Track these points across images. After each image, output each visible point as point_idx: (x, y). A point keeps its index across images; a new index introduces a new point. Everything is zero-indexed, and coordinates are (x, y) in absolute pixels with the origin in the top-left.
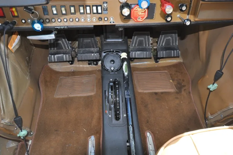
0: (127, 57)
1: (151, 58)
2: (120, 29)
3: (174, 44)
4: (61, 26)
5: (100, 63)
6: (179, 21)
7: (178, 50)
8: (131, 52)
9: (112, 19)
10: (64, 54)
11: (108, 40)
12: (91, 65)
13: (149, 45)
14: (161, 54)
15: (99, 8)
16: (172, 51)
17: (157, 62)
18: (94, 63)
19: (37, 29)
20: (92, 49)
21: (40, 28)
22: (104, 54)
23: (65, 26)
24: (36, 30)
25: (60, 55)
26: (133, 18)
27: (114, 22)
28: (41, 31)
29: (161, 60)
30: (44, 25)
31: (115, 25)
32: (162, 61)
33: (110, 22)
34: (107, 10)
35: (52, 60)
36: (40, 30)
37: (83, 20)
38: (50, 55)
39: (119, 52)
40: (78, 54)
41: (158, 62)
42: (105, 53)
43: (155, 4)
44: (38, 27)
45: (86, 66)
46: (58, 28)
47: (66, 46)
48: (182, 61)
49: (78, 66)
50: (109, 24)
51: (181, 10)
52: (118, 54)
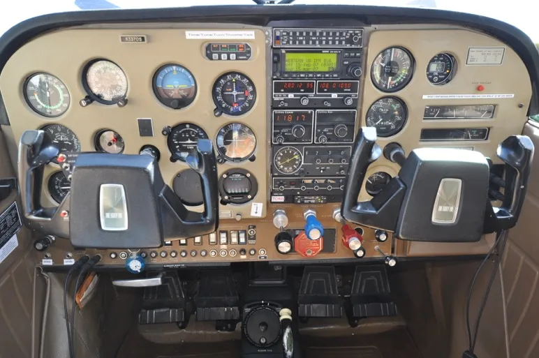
0: (290, 318)
1: (340, 317)
2: (277, 268)
3: (384, 290)
4: (174, 264)
5: (239, 326)
6: (378, 256)
7: (392, 303)
8: (301, 305)
9: (262, 252)
10: (171, 308)
11: (256, 282)
12: (221, 330)
13: (334, 292)
14: (359, 309)
15: (242, 235)
16: (381, 305)
17: (354, 325)
18: (227, 327)
19: (134, 269)
20: (226, 298)
21: (139, 268)
22: (247, 310)
23: (181, 264)
24: (131, 270)
25: (162, 310)
26: (298, 251)
27: (265, 257)
28: (140, 273)
29: (361, 321)
30: (146, 262)
31: (268, 262)
32: (363, 323)
33: (260, 257)
34: (254, 239)
35: (146, 321)
36: (139, 271)
37: (213, 254)
38: (144, 311)
39: (277, 306)
40: (198, 309)
41: (356, 325)
42: (248, 307)
43: (334, 230)
44: (135, 265)
45: (210, 333)
46: (168, 268)
47: (177, 291)
48: (403, 323)
49: (195, 332)
50: (259, 260)
51: (379, 240)
52: (275, 310)
